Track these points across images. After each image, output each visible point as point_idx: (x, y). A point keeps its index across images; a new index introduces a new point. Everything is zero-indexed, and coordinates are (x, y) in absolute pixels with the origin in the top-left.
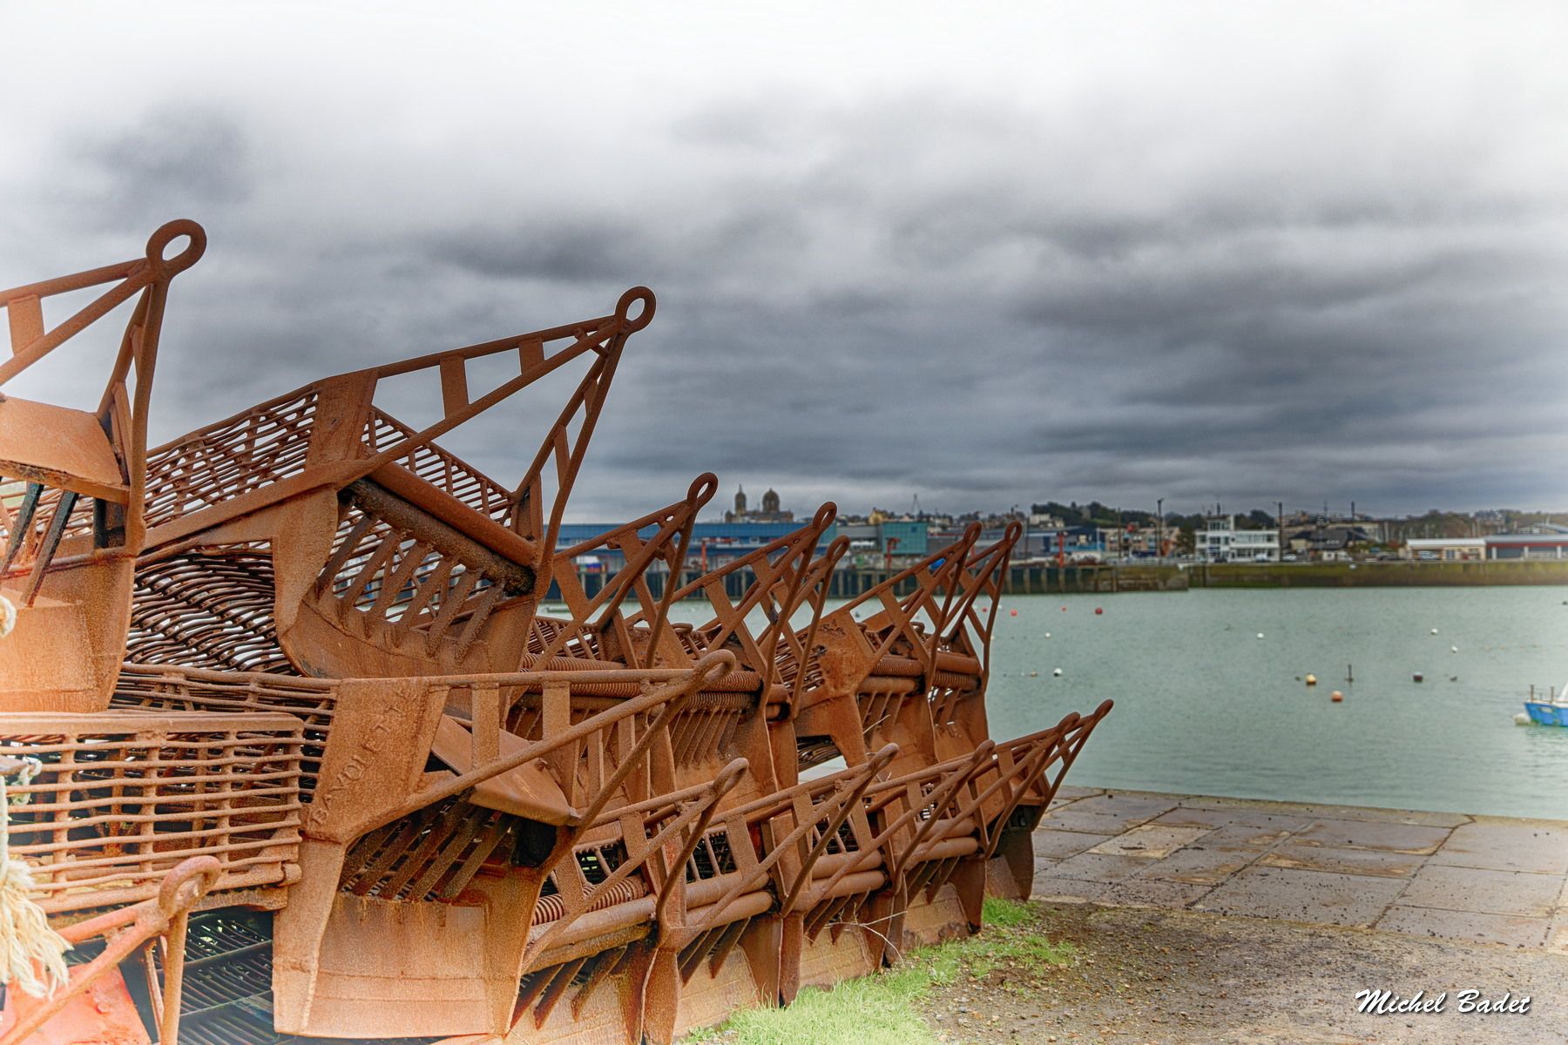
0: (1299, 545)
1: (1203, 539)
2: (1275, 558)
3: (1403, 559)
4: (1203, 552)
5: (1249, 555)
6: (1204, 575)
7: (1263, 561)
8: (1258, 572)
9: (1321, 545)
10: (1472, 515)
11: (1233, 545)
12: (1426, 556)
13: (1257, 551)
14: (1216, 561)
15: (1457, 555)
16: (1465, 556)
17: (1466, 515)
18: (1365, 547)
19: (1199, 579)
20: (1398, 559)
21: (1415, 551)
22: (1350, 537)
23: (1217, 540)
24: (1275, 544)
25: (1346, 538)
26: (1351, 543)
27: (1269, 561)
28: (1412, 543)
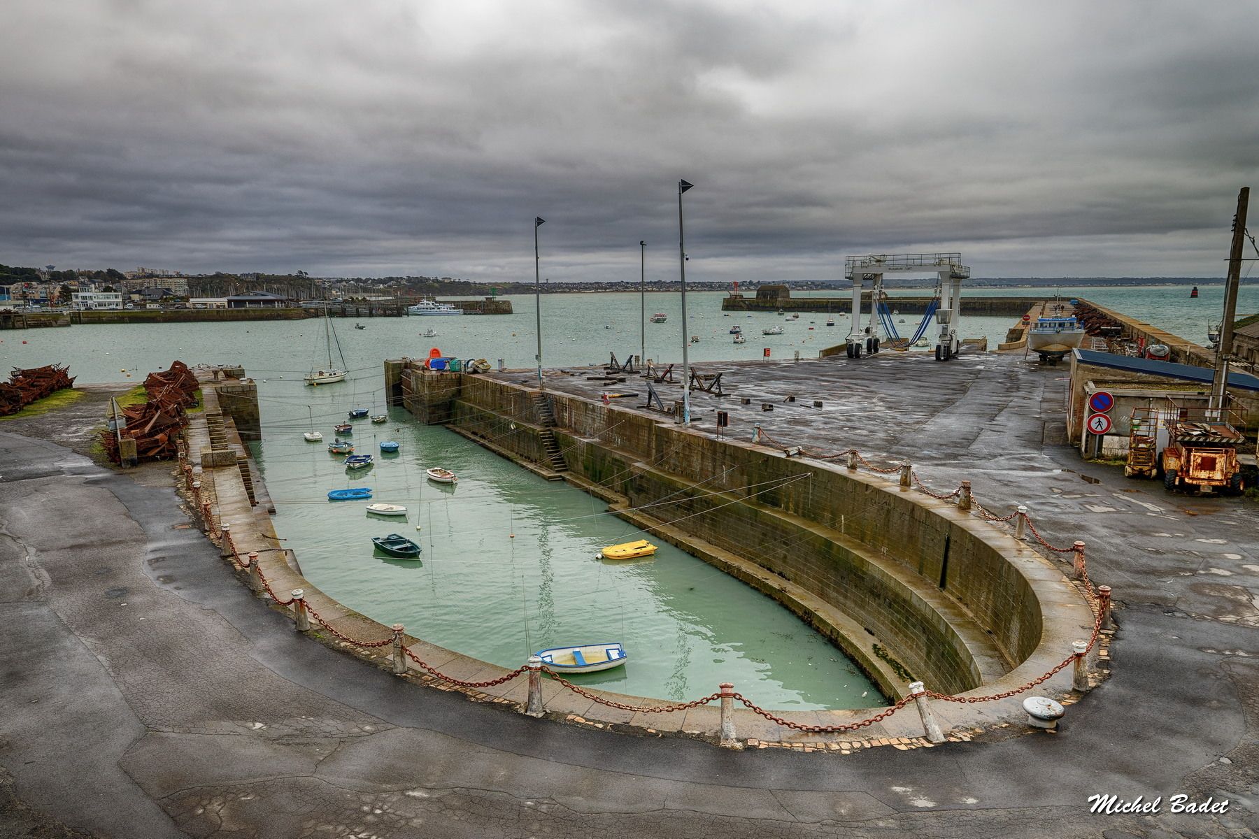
0: (136, 297)
1: (77, 297)
2: (121, 307)
3: (189, 308)
4: (77, 304)
5: (105, 305)
6: (80, 317)
7: (114, 309)
8: (111, 315)
9: (148, 297)
10: (239, 275)
11: (95, 300)
12: (199, 306)
13: (110, 304)
14: (86, 309)
15: (215, 306)
16: (218, 307)
17: (236, 275)
18: (172, 299)
19: (76, 319)
20: (186, 308)
21: (194, 304)
22: (165, 293)
23: (83, 297)
24: (120, 300)
25: (162, 294)
26: (165, 297)
27: (117, 309)
28: (191, 300)
